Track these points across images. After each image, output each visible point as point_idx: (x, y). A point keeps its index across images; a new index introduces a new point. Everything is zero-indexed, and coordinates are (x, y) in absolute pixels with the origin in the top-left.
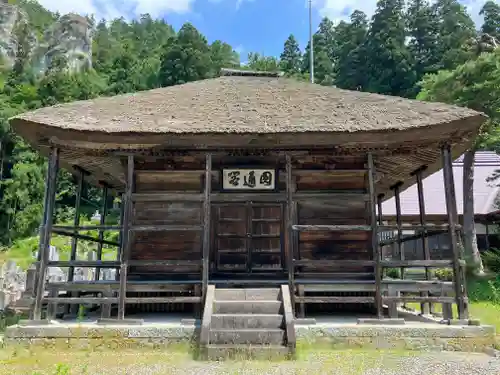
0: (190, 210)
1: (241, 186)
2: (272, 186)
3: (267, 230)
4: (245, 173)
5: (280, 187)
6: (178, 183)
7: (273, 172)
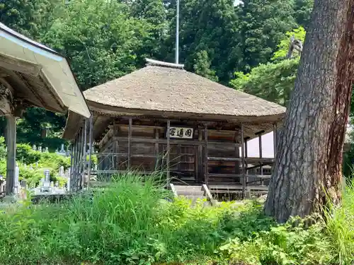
0: (148, 147)
1: (175, 136)
2: (191, 137)
3: (188, 160)
4: (178, 129)
5: (195, 137)
6: (142, 132)
7: (192, 129)
